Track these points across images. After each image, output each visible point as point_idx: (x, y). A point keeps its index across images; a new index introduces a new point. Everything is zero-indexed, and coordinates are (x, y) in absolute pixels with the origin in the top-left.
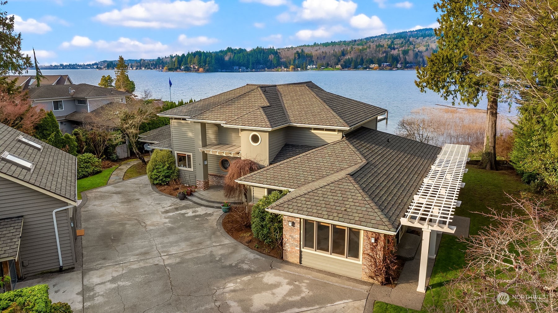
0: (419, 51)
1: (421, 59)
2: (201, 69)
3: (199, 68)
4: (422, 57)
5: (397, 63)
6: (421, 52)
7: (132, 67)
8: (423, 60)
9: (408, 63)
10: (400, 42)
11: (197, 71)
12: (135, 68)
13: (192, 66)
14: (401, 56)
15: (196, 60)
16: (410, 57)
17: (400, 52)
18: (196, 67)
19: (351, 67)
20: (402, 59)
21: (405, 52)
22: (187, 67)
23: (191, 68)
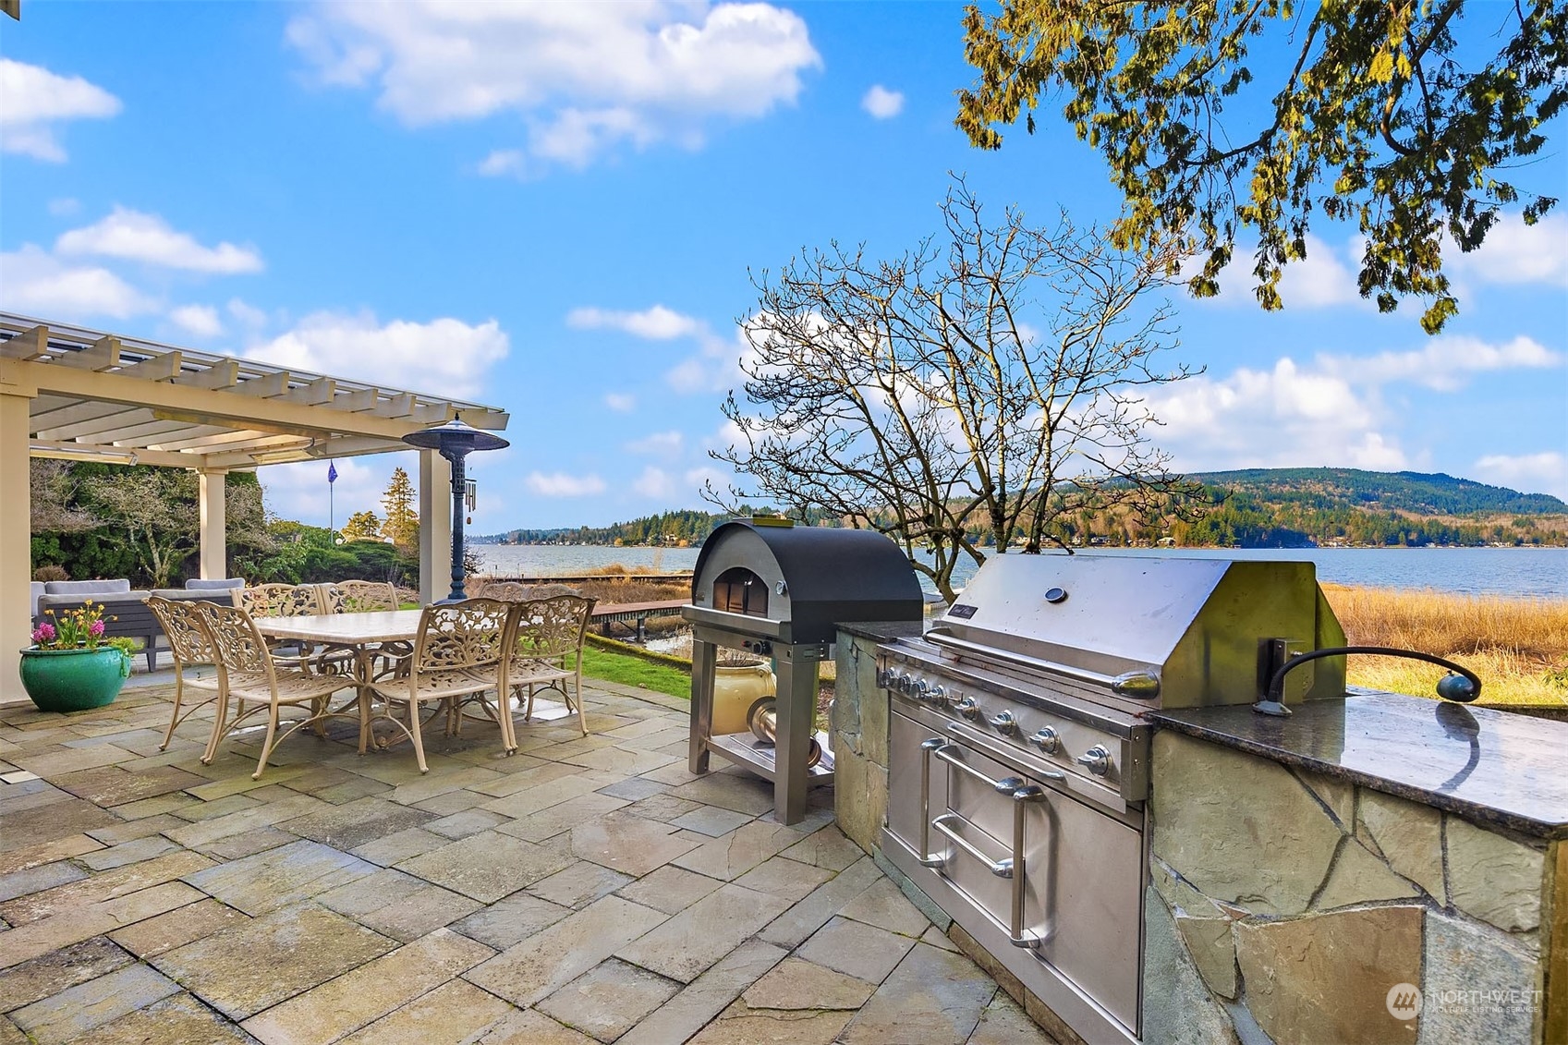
0: (1115, 514)
1: (1120, 529)
2: (683, 542)
3: (679, 540)
4: (1122, 524)
5: (1073, 533)
6: (1120, 516)
7: (563, 541)
8: (1125, 531)
9: (1094, 535)
10: (1077, 497)
11: (676, 545)
12: (568, 543)
13: (668, 537)
14: (1080, 522)
15: (675, 525)
16: (1098, 525)
17: (1078, 516)
18: (675, 539)
19: (980, 542)
20: (1082, 529)
21: (1089, 517)
22: (656, 538)
23: (666, 540)
